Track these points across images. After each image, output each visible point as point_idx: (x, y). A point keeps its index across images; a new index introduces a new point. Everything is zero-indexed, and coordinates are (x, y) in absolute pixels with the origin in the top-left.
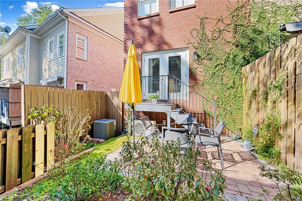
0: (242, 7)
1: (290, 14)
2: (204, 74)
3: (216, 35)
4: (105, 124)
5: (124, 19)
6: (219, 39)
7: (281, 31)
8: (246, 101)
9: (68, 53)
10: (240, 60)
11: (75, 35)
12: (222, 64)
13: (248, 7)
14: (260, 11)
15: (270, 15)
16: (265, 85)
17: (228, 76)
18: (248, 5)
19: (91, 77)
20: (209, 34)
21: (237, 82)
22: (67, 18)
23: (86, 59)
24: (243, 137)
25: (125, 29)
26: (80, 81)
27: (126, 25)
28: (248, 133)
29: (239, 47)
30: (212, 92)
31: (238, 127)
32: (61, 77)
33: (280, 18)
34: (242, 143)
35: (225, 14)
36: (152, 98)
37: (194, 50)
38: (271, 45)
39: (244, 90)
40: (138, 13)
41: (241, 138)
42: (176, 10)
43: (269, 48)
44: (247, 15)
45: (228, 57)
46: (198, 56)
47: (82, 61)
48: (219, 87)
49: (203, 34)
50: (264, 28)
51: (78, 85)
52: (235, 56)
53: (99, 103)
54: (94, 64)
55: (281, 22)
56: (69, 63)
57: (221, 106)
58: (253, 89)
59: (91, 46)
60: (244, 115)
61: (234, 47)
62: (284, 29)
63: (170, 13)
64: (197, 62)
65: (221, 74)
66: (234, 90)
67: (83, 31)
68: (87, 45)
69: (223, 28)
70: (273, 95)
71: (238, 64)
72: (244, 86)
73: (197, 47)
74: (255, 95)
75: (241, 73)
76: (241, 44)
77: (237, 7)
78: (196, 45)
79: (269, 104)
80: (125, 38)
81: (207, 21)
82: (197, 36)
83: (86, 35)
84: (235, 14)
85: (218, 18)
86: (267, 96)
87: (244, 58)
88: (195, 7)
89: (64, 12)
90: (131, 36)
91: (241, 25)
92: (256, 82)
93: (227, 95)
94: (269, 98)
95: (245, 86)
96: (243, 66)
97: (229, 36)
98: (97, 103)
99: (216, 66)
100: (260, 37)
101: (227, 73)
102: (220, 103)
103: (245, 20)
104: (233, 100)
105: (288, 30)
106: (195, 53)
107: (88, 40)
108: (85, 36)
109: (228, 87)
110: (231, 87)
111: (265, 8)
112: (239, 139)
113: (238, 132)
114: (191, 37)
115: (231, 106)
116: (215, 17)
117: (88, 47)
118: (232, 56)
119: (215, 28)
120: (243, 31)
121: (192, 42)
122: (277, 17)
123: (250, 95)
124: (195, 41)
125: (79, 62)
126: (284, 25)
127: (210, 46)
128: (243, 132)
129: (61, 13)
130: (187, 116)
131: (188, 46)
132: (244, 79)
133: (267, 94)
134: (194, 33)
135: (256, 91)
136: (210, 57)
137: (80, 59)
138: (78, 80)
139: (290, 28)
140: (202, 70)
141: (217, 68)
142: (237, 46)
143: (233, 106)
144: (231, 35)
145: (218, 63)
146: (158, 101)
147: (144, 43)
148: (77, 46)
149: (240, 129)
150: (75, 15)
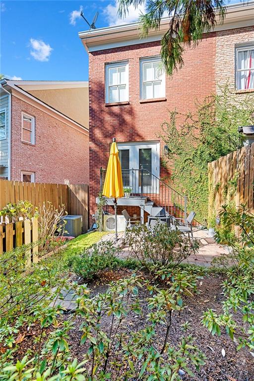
0: (208, 106)
1: (246, 117)
2: (174, 168)
3: (185, 130)
4: (73, 220)
5: (90, 104)
6: (188, 135)
7: (240, 132)
8: (211, 194)
9: (12, 136)
10: (206, 156)
11: (21, 114)
12: (190, 159)
13: (213, 107)
14: (223, 111)
15: (231, 117)
16: (226, 180)
17: (196, 170)
18: (214, 105)
19: (40, 165)
20: (179, 129)
21: (204, 177)
22: (11, 92)
23: (33, 143)
24: (208, 227)
25: (91, 114)
26: (27, 171)
27: (92, 110)
28: (212, 223)
29: (206, 144)
30: (181, 186)
31: (204, 218)
32: (3, 165)
33: (238, 120)
34: (207, 232)
35: (194, 111)
36: (125, 192)
37: (165, 144)
38: (232, 144)
39: (209, 184)
40: (106, 99)
41: (206, 228)
42: (147, 101)
43: (230, 146)
44: (213, 114)
45: (196, 153)
46: (169, 150)
47: (29, 147)
48: (187, 181)
49: (173, 128)
50: (227, 128)
51: (24, 175)
52: (202, 152)
53: (61, 197)
54: (43, 149)
55: (239, 124)
56: (13, 148)
57: (189, 199)
58: (217, 183)
59: (39, 128)
60: (209, 207)
61: (201, 143)
62: (242, 131)
63: (141, 103)
64: (168, 156)
65: (190, 168)
66: (201, 184)
67: (30, 109)
68: (35, 127)
69: (192, 125)
70: (231, 190)
71: (205, 160)
72: (209, 180)
73: (167, 141)
74: (218, 189)
75: (207, 169)
76: (207, 142)
77: (204, 105)
78: (167, 139)
79: (228, 197)
80: (90, 125)
81: (177, 116)
82: (168, 130)
83: (34, 114)
84: (203, 112)
85: (188, 114)
86: (227, 191)
87: (210, 155)
88: (166, 100)
89: (7, 85)
90: (98, 123)
91: (208, 123)
92: (219, 176)
93: (195, 188)
94: (228, 192)
95: (211, 180)
96: (208, 162)
97: (197, 133)
98: (59, 198)
99: (185, 161)
100: (223, 136)
101: (194, 168)
102: (189, 196)
103: (211, 119)
104: (200, 194)
105: (244, 132)
106: (166, 147)
107: (36, 119)
108: (33, 116)
109: (196, 181)
110: (198, 181)
111: (228, 110)
112: (205, 228)
113: (203, 223)
114: (162, 130)
115: (198, 199)
116: (184, 113)
117: (36, 129)
118: (199, 152)
119: (185, 123)
120: (209, 129)
121: (163, 135)
122: (236, 119)
123: (214, 189)
124: (166, 134)
125: (26, 147)
126: (242, 127)
127: (180, 141)
128: (208, 223)
129: (2, 85)
130: (161, 209)
131: (158, 139)
132: (209, 174)
133: (227, 188)
134: (165, 127)
135: (219, 186)
136: (179, 151)
137: (26, 144)
138: (25, 169)
139: (247, 130)
140: (172, 164)
141: (186, 162)
142: (204, 143)
143: (199, 199)
144: (199, 131)
145: (187, 158)
146: (131, 195)
147: (114, 133)
148: (22, 127)
149: (206, 220)
150: (21, 89)
